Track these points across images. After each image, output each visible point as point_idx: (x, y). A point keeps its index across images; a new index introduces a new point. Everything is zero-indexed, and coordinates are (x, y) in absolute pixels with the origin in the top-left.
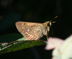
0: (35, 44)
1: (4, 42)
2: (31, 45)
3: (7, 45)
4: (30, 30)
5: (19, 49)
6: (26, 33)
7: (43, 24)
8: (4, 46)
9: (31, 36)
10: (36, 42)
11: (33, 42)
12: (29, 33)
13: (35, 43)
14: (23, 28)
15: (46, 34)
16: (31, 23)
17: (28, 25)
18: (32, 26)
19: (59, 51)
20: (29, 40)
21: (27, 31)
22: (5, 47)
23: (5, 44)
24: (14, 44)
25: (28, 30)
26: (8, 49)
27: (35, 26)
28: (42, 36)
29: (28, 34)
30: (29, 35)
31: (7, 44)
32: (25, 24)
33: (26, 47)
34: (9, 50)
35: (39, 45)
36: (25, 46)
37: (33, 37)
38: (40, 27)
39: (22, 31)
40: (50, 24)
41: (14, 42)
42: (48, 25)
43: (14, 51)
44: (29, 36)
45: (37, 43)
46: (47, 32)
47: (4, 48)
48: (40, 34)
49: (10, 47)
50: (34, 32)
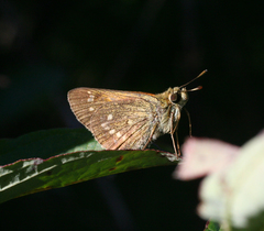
0: (132, 163)
1: (28, 157)
2: (120, 167)
3: (40, 167)
4: (117, 116)
5: (79, 180)
6: (103, 125)
7: (159, 95)
8: (28, 170)
9: (119, 135)
10: (136, 155)
11: (125, 156)
12: (111, 124)
13: (133, 159)
14: (91, 109)
15: (168, 128)
16: (119, 93)
17: (109, 99)
18: (122, 104)
19: (223, 182)
20: (114, 148)
21: (106, 121)
22: (33, 171)
23: (32, 163)
24: (64, 161)
25: (110, 117)
26: (44, 178)
27: (132, 103)
28: (154, 137)
29: (107, 128)
30: (112, 132)
31: (39, 161)
32: (97, 96)
33: (102, 173)
34: (45, 183)
35: (144, 166)
36: (99, 171)
37: (124, 138)
38: (148, 105)
39: (89, 118)
40: (183, 96)
41: (63, 157)
42: (177, 98)
43: (63, 185)
44: (111, 136)
45: (138, 158)
46: (174, 123)
47: (28, 178)
48: (149, 130)
49: (49, 173)
50: (130, 122)
